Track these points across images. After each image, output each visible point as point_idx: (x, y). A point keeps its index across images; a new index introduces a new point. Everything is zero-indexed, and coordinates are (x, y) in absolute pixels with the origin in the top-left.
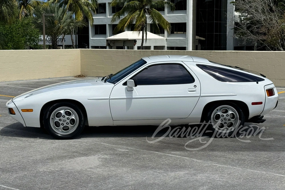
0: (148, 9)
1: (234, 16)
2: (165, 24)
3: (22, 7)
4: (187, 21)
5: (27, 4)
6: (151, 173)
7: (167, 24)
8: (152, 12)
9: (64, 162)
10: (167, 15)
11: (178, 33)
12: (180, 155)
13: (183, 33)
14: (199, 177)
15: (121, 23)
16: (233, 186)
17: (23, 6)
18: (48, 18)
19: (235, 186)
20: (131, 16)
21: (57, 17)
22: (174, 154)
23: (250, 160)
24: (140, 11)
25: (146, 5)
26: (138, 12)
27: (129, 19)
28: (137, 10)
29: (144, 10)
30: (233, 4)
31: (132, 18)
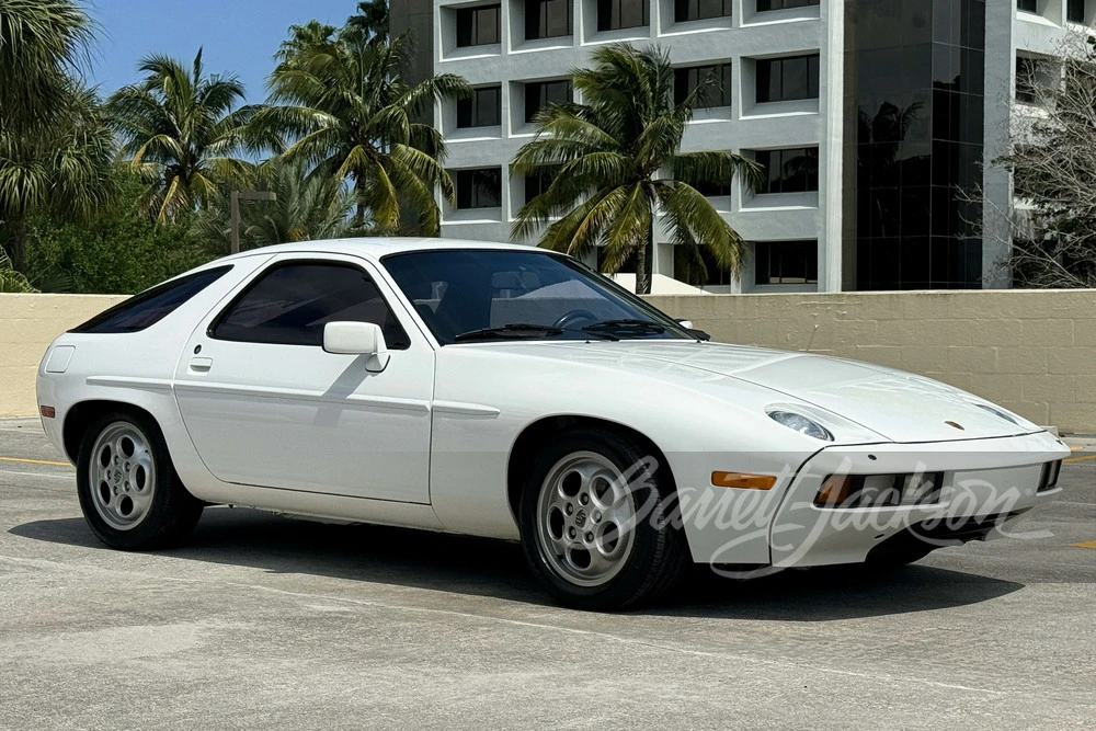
0: (658, 184)
1: (1011, 214)
2: (725, 239)
3: (175, 184)
4: (818, 235)
5: (197, 169)
6: (388, 676)
7: (732, 242)
8: (676, 193)
9: (47, 638)
10: (742, 210)
11: (784, 280)
12: (559, 624)
13: (803, 280)
14: (590, 689)
15: (553, 237)
16: (721, 717)
17: (177, 178)
18: (266, 217)
19: (729, 718)
20: (594, 210)
21: (300, 212)
22: (533, 621)
23: (849, 641)
24: (629, 192)
25: (652, 166)
26: (619, 194)
27: (586, 221)
28: (615, 187)
29: (646, 187)
30: (1004, 165)
31: (596, 215)
